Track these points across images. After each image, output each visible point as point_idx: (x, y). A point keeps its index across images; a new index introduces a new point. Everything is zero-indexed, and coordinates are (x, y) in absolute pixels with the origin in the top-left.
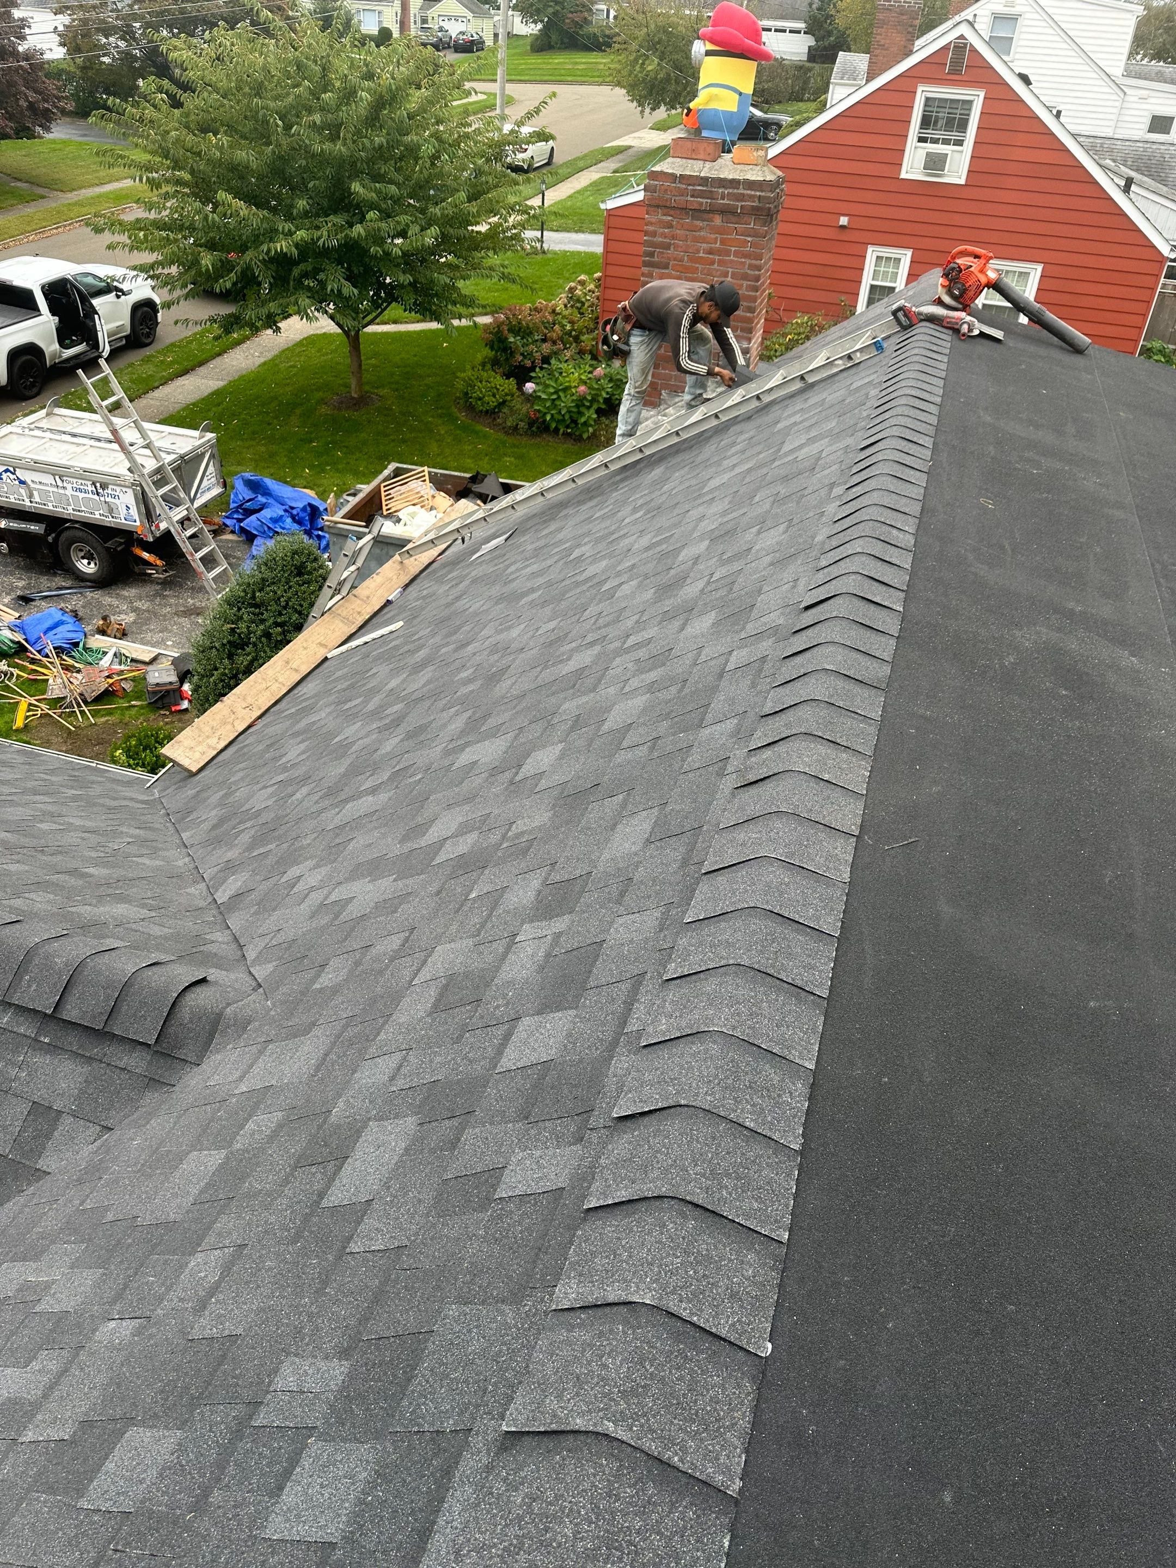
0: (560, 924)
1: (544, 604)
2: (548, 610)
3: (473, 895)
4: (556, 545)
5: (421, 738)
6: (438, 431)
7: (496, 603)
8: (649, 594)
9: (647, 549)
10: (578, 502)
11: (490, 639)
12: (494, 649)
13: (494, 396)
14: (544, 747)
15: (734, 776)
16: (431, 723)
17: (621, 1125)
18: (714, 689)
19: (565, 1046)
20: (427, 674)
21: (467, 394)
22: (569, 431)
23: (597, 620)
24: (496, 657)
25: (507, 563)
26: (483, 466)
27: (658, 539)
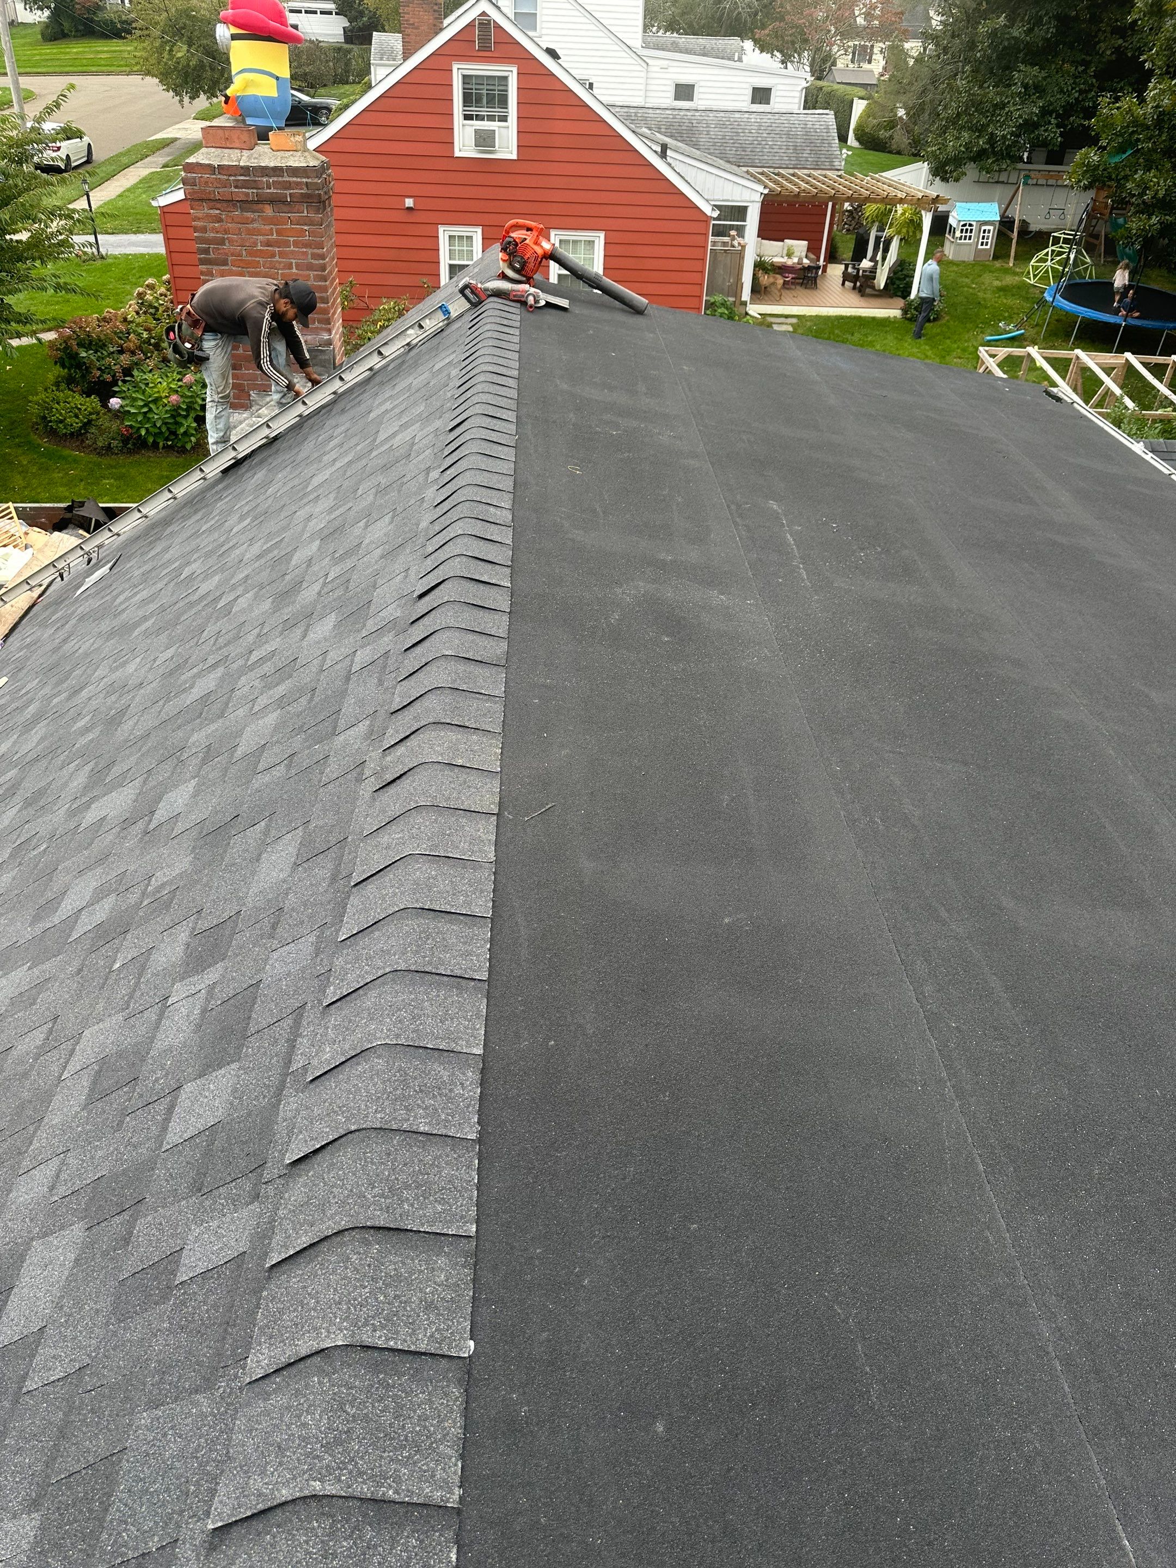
0: (213, 974)
1: (159, 631)
2: (163, 638)
3: (117, 965)
4: (164, 566)
5: (41, 804)
6: (20, 462)
7: (107, 640)
8: (267, 605)
9: (259, 557)
10: (182, 517)
11: (105, 680)
12: (111, 689)
13: (77, 416)
14: (176, 786)
15: (373, 779)
16: (50, 784)
17: (295, 1170)
18: (343, 693)
19: (231, 1104)
20: (40, 730)
21: (44, 418)
22: (170, 443)
23: (217, 640)
24: (113, 698)
25: (114, 593)
26: (80, 492)
27: (268, 545)
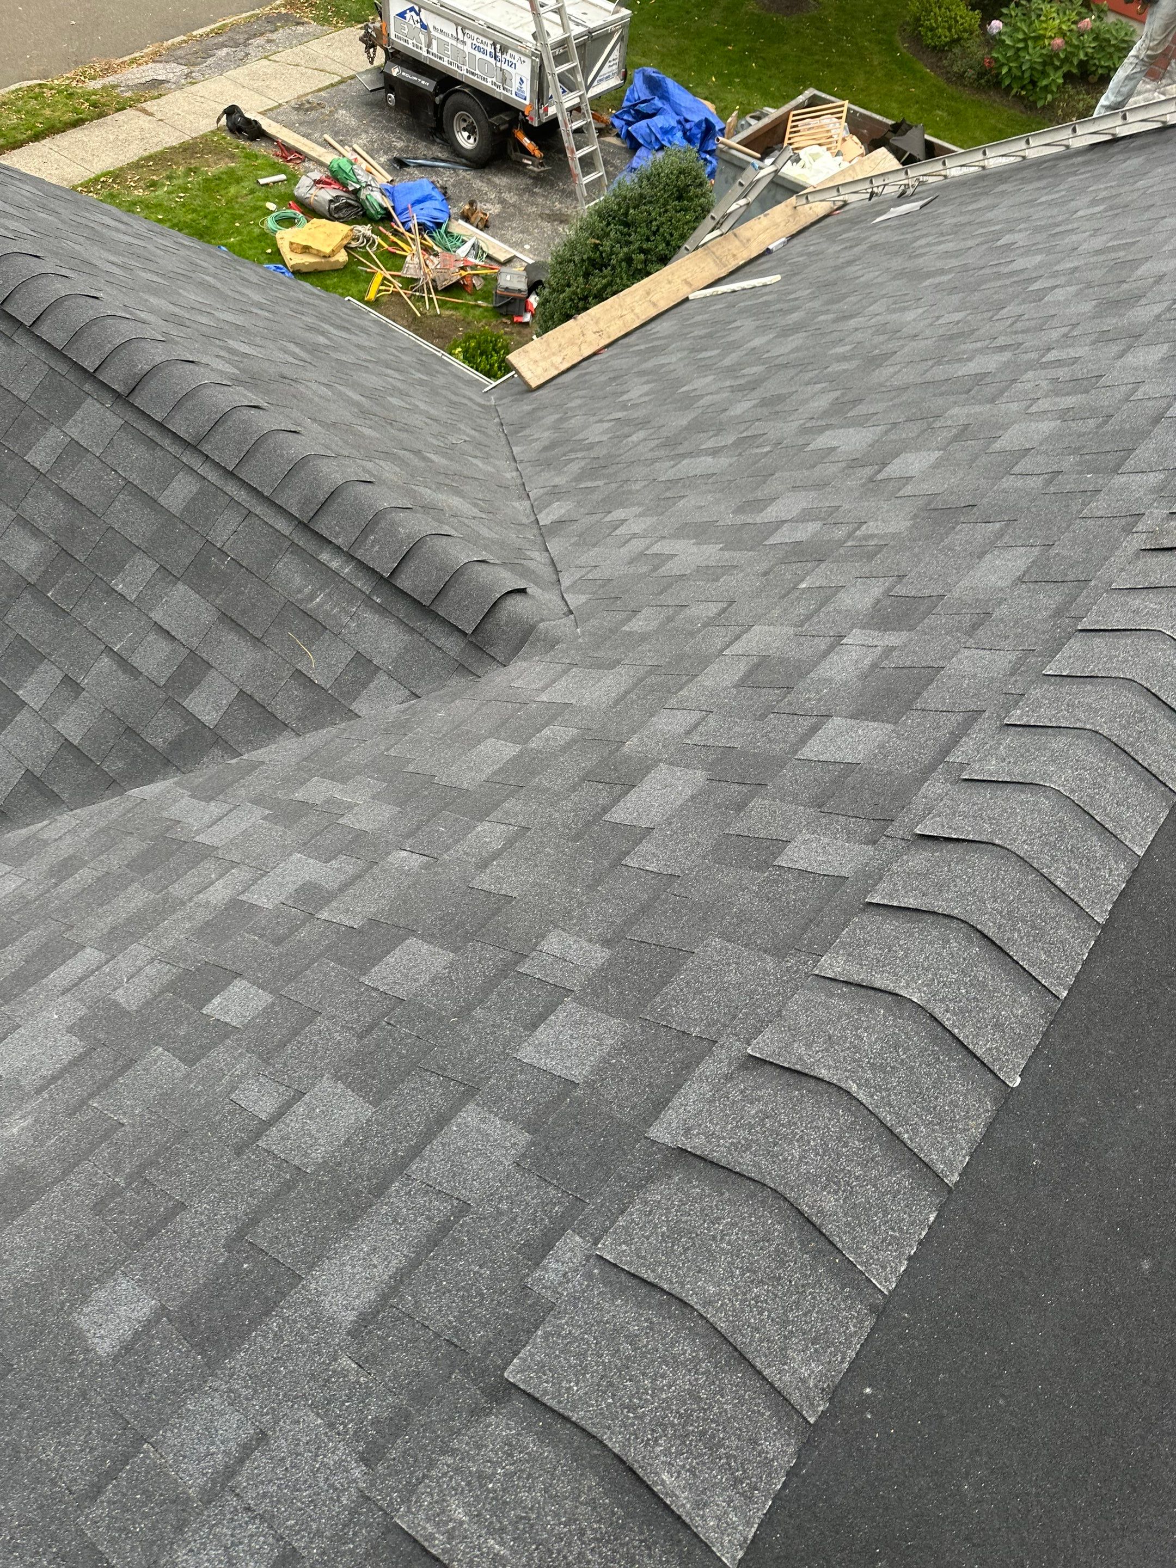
0: (893, 639)
1: (953, 290)
2: (956, 299)
3: (803, 585)
4: (982, 224)
5: (777, 409)
6: (871, 60)
7: (894, 278)
8: (1087, 307)
9: (1098, 252)
10: (1022, 179)
11: (879, 317)
12: (881, 329)
13: (950, 29)
14: (918, 450)
15: (1144, 536)
16: (792, 394)
17: (922, 843)
18: (1144, 435)
19: (875, 755)
20: (796, 340)
22: (1023, 93)
23: (1015, 322)
24: (882, 338)
25: (917, 234)
26: (910, 115)
27: (1115, 243)
